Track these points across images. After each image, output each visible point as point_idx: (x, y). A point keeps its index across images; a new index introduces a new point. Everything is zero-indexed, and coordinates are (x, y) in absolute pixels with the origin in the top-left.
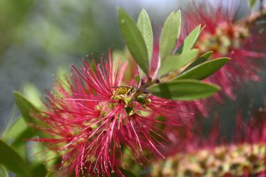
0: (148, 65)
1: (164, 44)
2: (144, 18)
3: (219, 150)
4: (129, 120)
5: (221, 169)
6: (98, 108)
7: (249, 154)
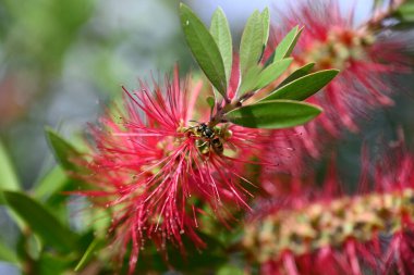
0: (225, 82)
1: (246, 52)
2: (219, 19)
3: (336, 205)
4: (203, 160)
5: (340, 229)
6: (160, 145)
7: (379, 208)
